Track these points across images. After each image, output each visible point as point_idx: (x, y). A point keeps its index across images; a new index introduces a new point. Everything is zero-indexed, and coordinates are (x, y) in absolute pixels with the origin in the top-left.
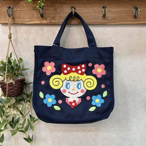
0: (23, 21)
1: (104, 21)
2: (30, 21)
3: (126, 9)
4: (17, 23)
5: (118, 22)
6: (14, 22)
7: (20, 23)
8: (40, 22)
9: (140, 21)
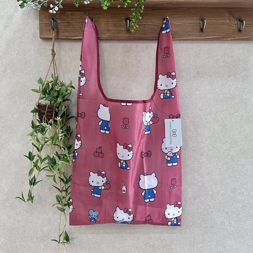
2: (77, 36)
3: (191, 22)
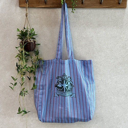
0: (34, 6)
1: (83, 6)
2: (38, 6)
4: (30, 7)
5: (91, 7)
6: (29, 6)
7: (32, 7)
8: (44, 6)
9: (104, 6)
